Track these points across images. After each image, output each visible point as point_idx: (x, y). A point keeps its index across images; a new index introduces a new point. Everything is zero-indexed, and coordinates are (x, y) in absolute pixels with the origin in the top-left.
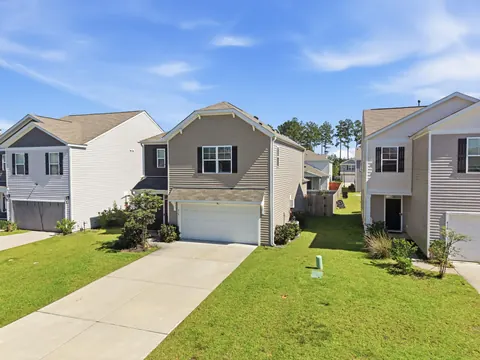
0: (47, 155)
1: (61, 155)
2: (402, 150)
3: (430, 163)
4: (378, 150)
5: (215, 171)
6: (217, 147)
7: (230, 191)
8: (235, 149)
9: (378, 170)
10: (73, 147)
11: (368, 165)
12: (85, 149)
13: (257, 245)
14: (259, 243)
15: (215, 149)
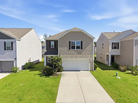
0: (5, 43)
1: (12, 43)
2: (118, 43)
3: (134, 47)
5: (75, 49)
6: (76, 41)
7: (80, 55)
8: (82, 42)
10: (17, 40)
11: (110, 47)
12: (20, 41)
13: (89, 71)
14: (89, 70)
15: (75, 42)
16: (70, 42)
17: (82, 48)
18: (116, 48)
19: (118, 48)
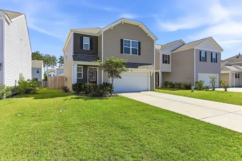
2: (169, 56)
4: (163, 55)
5: (130, 53)
7: (138, 64)
8: (139, 43)
9: (163, 63)
12: (9, 24)
14: (149, 89)
15: (130, 41)
16: (122, 40)
17: (140, 54)
18: (167, 63)
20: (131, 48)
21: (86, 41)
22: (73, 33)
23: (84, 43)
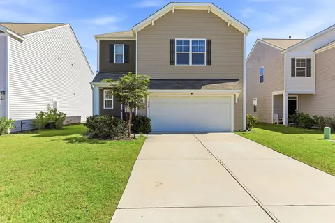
2: (309, 60)
4: (293, 60)
5: (188, 63)
6: (191, 40)
7: (204, 82)
8: (209, 43)
9: (293, 75)
12: (21, 41)
13: (230, 132)
14: (232, 130)
15: (189, 41)
16: (172, 42)
17: (209, 62)
18: (304, 76)
19: (309, 75)
20: (191, 52)
21: (119, 51)
22: (98, 40)
23: (115, 54)
